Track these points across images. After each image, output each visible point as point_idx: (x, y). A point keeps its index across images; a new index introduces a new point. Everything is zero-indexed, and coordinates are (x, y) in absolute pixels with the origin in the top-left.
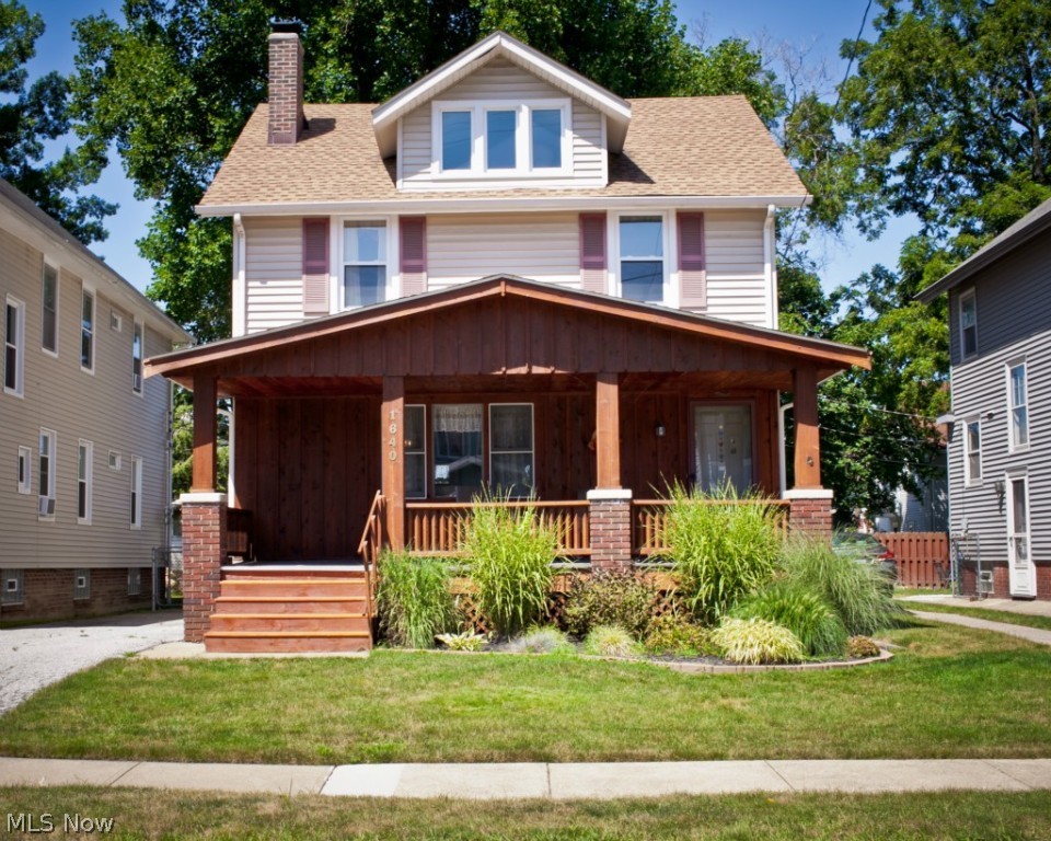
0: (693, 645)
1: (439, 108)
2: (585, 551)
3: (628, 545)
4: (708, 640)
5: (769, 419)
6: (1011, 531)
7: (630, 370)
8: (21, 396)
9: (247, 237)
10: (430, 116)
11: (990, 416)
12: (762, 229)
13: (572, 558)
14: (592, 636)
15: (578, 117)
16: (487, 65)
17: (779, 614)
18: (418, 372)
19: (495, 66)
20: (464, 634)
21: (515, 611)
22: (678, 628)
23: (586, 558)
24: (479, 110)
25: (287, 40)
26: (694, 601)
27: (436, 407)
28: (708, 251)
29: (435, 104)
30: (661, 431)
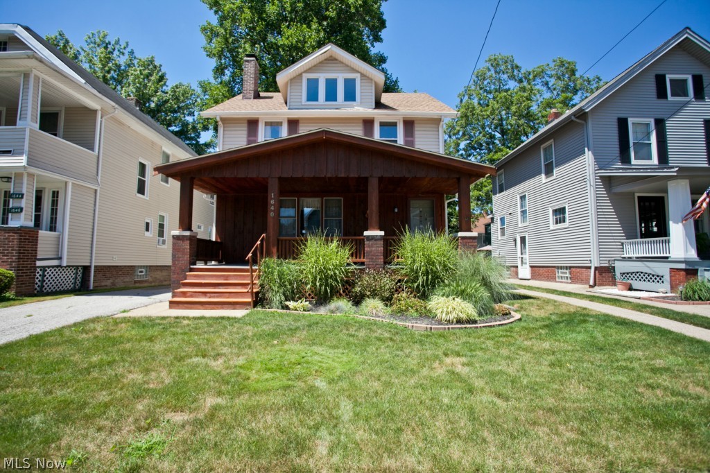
0: (417, 311)
1: (306, 76)
2: (362, 260)
3: (382, 257)
4: (425, 308)
5: (441, 206)
6: (519, 255)
7: (384, 176)
8: (148, 199)
9: (224, 127)
10: (302, 79)
11: (510, 214)
12: (438, 128)
13: (355, 263)
14: (364, 304)
15: (363, 81)
16: (326, 60)
17: (462, 294)
18: (285, 175)
19: (329, 60)
20: (300, 301)
21: (326, 290)
22: (408, 300)
23: (363, 264)
24: (322, 77)
25: (251, 61)
26: (416, 285)
27: (302, 199)
28: (416, 136)
29: (304, 74)
30: (396, 210)
